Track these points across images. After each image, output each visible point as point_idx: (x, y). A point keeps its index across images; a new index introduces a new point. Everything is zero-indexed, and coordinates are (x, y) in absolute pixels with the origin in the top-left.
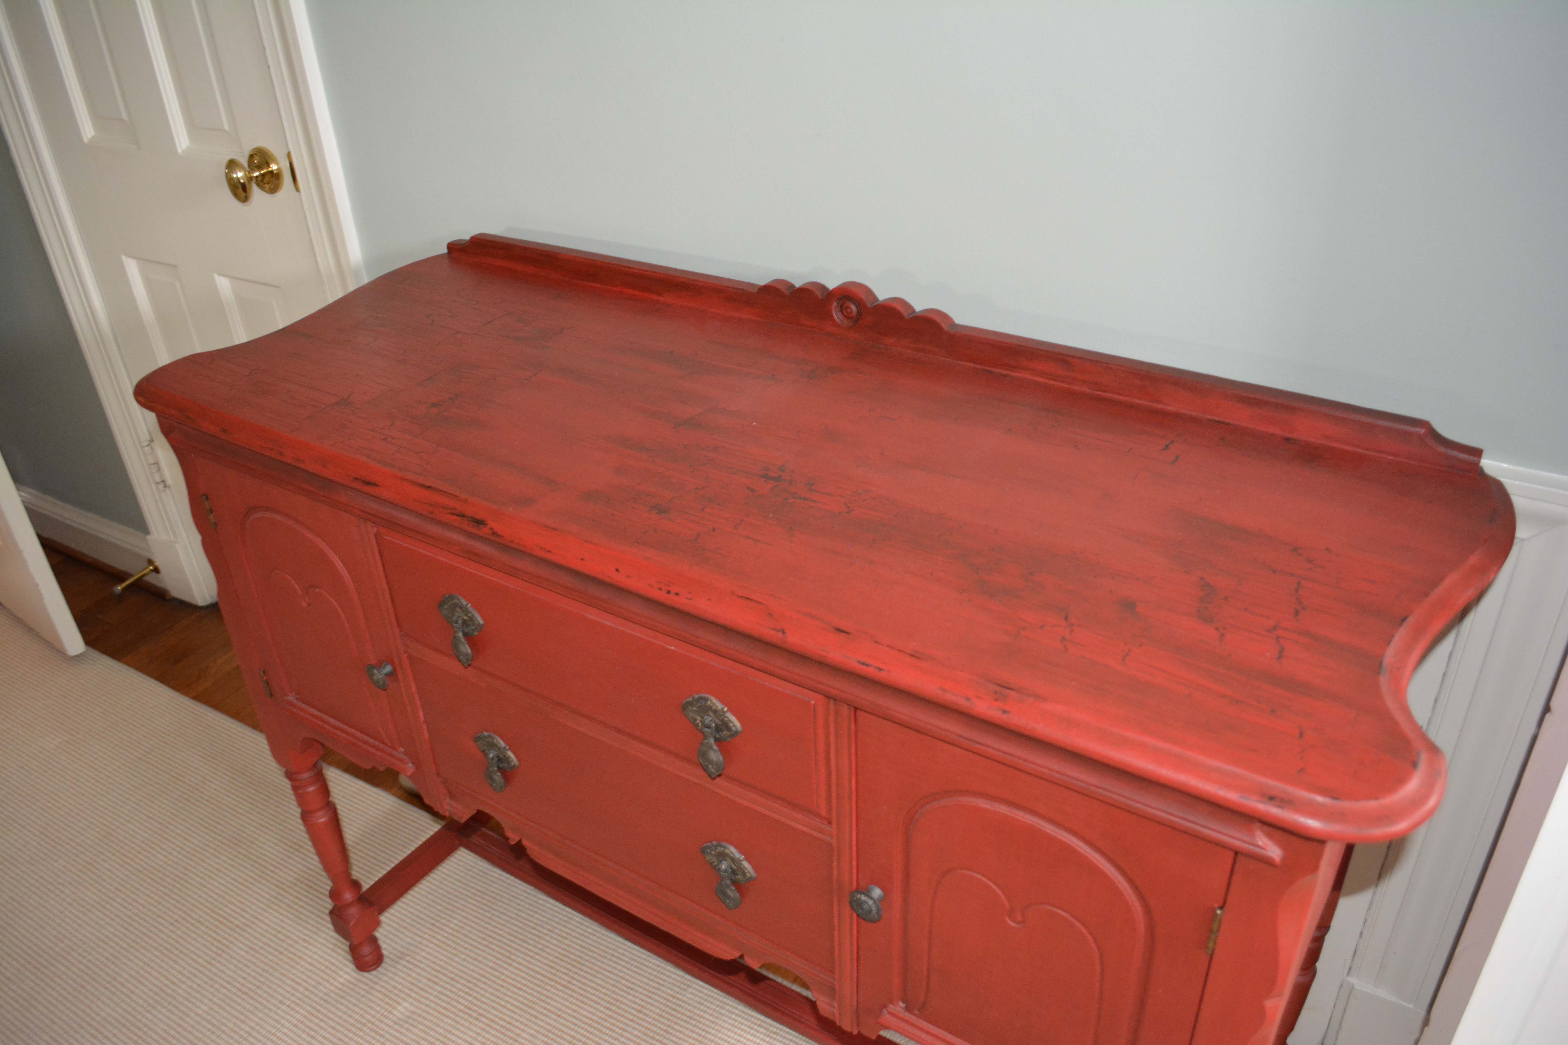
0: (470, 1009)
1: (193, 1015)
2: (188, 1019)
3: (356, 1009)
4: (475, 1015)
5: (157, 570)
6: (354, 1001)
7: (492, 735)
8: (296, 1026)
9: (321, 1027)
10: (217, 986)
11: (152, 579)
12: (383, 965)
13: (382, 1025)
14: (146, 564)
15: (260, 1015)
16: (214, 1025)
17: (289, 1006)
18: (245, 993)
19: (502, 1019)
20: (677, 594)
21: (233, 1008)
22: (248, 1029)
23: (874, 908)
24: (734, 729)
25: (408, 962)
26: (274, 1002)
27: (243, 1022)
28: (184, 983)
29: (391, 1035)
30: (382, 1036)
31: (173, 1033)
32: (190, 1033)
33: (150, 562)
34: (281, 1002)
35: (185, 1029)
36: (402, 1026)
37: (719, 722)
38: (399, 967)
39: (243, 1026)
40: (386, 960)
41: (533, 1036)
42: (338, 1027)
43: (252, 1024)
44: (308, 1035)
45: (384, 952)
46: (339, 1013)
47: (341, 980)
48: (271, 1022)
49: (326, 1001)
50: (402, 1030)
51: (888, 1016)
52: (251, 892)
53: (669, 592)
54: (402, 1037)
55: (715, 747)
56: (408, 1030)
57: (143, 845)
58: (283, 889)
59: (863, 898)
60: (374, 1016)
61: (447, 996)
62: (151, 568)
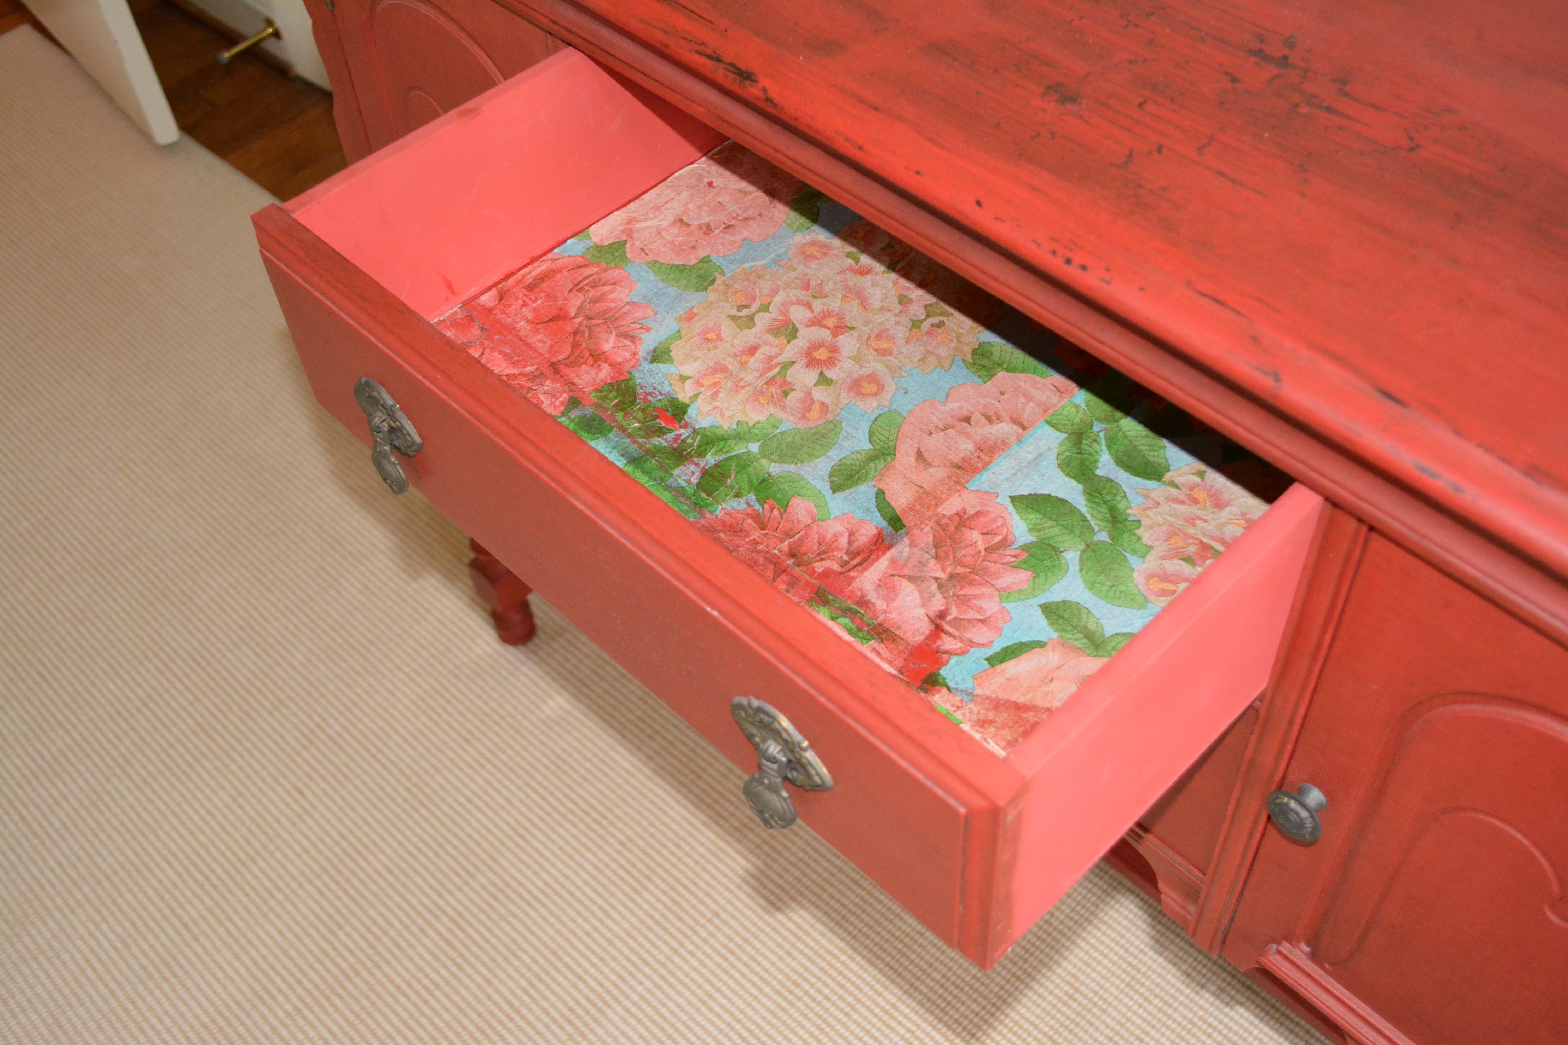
0: (643, 721)
1: (285, 665)
2: (278, 670)
3: (494, 695)
4: (649, 731)
5: (277, 35)
6: (492, 683)
8: (415, 703)
9: (445, 710)
11: (271, 48)
12: (536, 640)
13: (525, 723)
14: (262, 25)
15: (371, 680)
16: (311, 684)
17: (407, 675)
18: (353, 647)
19: (684, 743)
21: (337, 665)
22: (353, 696)
25: (568, 641)
26: (391, 666)
27: (349, 686)
29: (536, 737)
30: (524, 737)
31: (259, 684)
32: (280, 688)
33: (269, 22)
34: (399, 668)
35: (275, 683)
36: (551, 729)
38: (555, 645)
39: (348, 691)
40: (540, 633)
41: (724, 775)
42: (468, 715)
43: (359, 691)
44: (430, 718)
45: (538, 622)
46: (472, 696)
47: (478, 651)
48: (384, 692)
49: (456, 676)
50: (552, 734)
54: (550, 743)
56: (558, 734)
60: (516, 709)
61: (614, 697)
62: (270, 30)
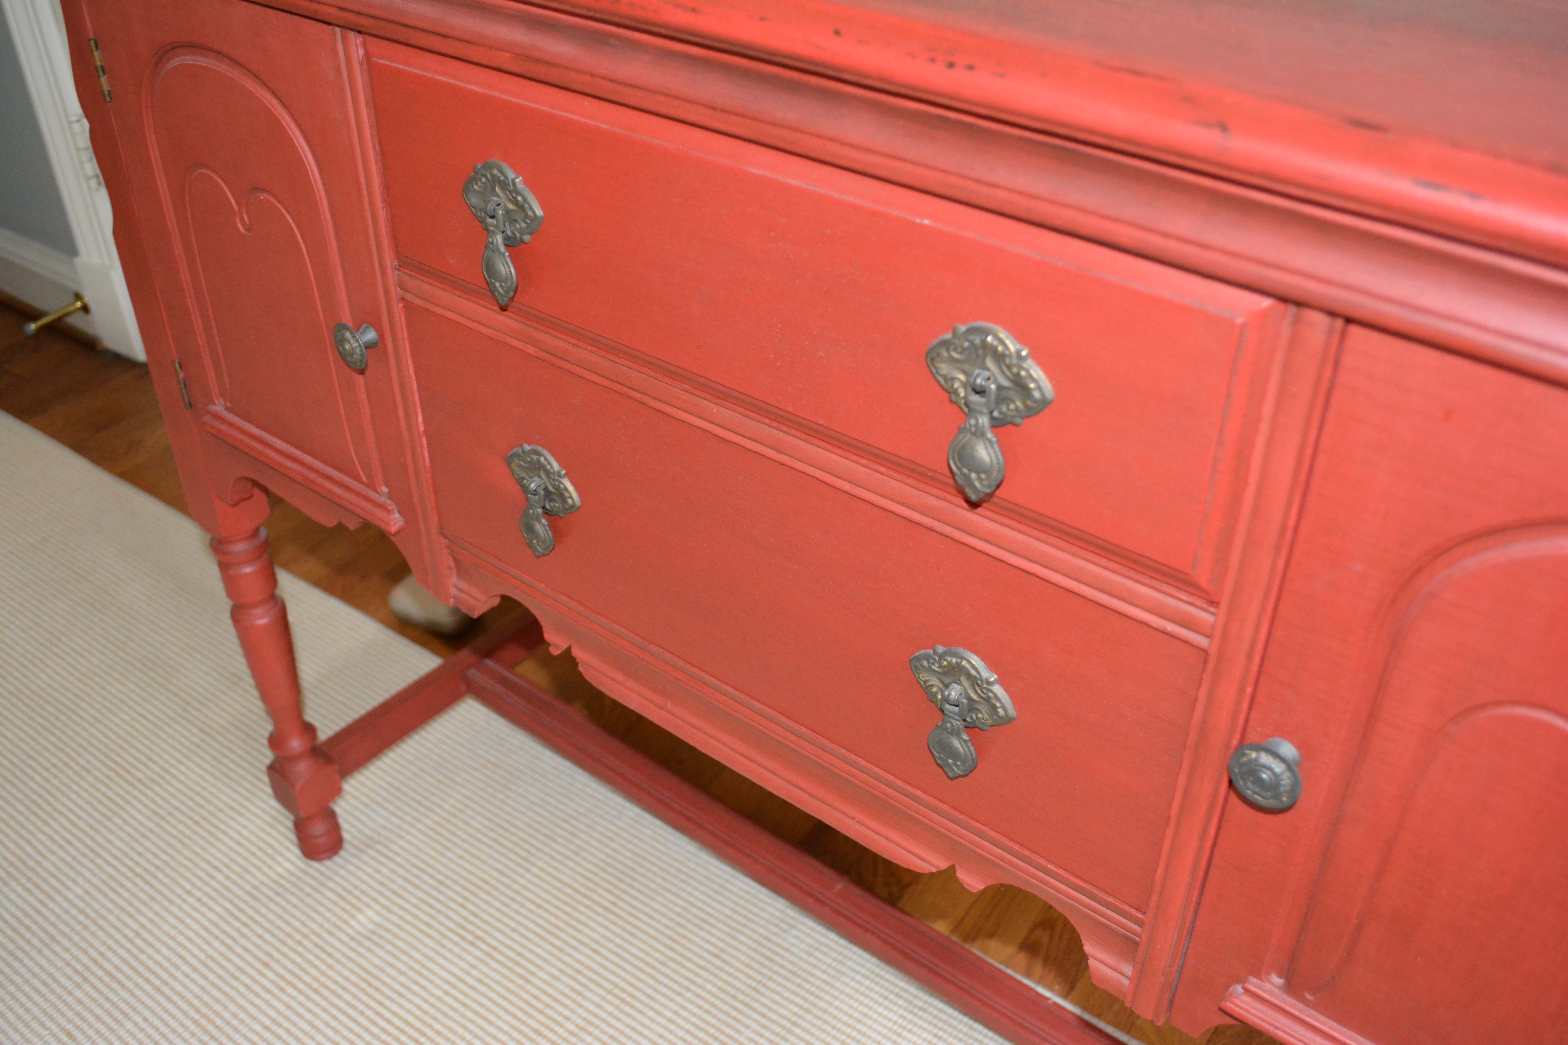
0: (463, 928)
1: (59, 899)
2: (51, 905)
3: (297, 913)
4: (470, 938)
5: (85, 309)
6: (294, 900)
7: (540, 449)
8: (206, 929)
9: (243, 935)
10: (99, 861)
11: (77, 321)
12: (342, 853)
13: (331, 940)
14: (71, 299)
15: (157, 908)
16: (88, 916)
17: (199, 900)
18: (138, 875)
19: (509, 947)
20: (970, 67)
21: (119, 895)
22: (136, 926)
23: (1286, 780)
24: (1037, 395)
25: (379, 852)
26: (179, 891)
27: (130, 916)
28: (53, 852)
29: (344, 954)
30: (330, 955)
31: (28, 922)
32: (53, 924)
33: (77, 297)
34: (189, 893)
35: (46, 919)
36: (360, 944)
37: (1005, 383)
38: (365, 858)
39: (130, 922)
40: (346, 846)
41: (555, 977)
42: (267, 936)
43: (143, 920)
44: (223, 943)
45: (346, 836)
46: (271, 917)
47: (279, 869)
48: (171, 919)
49: (254, 897)
50: (361, 950)
51: (1245, 998)
52: (164, 736)
53: (951, 65)
54: (360, 960)
55: (990, 435)
56: (369, 949)
57: (23, 660)
58: (209, 735)
59: (1265, 759)
60: (321, 926)
61: (431, 906)
62: (79, 304)
